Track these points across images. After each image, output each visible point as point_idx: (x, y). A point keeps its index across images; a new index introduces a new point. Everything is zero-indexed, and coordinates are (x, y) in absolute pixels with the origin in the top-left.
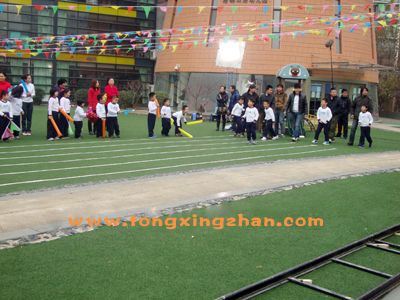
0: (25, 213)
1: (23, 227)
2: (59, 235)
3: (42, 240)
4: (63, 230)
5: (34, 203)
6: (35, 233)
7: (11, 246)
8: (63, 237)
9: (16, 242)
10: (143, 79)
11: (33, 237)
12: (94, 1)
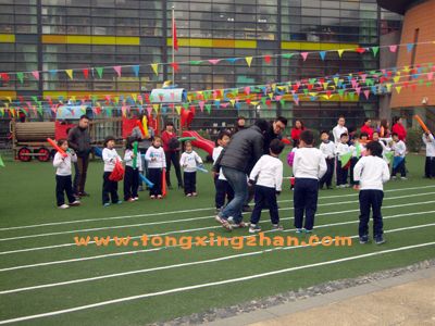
10: (368, 115)
12: (315, 38)
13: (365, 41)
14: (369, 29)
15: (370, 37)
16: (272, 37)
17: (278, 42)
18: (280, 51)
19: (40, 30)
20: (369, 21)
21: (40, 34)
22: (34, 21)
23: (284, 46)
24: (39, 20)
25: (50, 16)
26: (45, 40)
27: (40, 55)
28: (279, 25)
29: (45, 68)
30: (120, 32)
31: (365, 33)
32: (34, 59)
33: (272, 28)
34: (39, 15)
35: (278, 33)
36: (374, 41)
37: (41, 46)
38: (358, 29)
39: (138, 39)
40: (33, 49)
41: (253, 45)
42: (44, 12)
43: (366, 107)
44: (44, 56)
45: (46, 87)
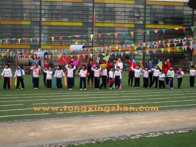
0: (141, 122)
1: (141, 129)
2: (159, 134)
3: (151, 136)
4: (160, 132)
5: (144, 118)
6: (147, 132)
7: (138, 137)
8: (160, 135)
9: (140, 136)
10: (187, 58)
11: (147, 134)
12: (162, 23)
13: (186, 24)
14: (188, 19)
15: (188, 22)
16: (141, 22)
17: (144, 24)
18: (145, 29)
19: (41, 19)
20: (188, 15)
21: (40, 21)
22: (38, 16)
23: (147, 26)
24: (40, 15)
25: (45, 14)
26: (42, 24)
27: (40, 30)
28: (145, 17)
29: (42, 35)
30: (74, 20)
31: (186, 20)
32: (38, 31)
33: (142, 18)
34: (41, 13)
35: (144, 21)
36: (190, 24)
37: (41, 26)
38: (182, 19)
39: (82, 23)
40: (38, 28)
41: (133, 26)
42: (43, 12)
43: (186, 55)
44: (42, 31)
45: (42, 43)
